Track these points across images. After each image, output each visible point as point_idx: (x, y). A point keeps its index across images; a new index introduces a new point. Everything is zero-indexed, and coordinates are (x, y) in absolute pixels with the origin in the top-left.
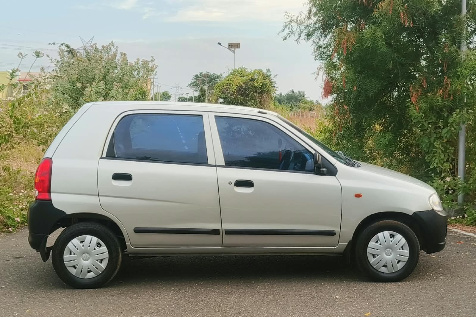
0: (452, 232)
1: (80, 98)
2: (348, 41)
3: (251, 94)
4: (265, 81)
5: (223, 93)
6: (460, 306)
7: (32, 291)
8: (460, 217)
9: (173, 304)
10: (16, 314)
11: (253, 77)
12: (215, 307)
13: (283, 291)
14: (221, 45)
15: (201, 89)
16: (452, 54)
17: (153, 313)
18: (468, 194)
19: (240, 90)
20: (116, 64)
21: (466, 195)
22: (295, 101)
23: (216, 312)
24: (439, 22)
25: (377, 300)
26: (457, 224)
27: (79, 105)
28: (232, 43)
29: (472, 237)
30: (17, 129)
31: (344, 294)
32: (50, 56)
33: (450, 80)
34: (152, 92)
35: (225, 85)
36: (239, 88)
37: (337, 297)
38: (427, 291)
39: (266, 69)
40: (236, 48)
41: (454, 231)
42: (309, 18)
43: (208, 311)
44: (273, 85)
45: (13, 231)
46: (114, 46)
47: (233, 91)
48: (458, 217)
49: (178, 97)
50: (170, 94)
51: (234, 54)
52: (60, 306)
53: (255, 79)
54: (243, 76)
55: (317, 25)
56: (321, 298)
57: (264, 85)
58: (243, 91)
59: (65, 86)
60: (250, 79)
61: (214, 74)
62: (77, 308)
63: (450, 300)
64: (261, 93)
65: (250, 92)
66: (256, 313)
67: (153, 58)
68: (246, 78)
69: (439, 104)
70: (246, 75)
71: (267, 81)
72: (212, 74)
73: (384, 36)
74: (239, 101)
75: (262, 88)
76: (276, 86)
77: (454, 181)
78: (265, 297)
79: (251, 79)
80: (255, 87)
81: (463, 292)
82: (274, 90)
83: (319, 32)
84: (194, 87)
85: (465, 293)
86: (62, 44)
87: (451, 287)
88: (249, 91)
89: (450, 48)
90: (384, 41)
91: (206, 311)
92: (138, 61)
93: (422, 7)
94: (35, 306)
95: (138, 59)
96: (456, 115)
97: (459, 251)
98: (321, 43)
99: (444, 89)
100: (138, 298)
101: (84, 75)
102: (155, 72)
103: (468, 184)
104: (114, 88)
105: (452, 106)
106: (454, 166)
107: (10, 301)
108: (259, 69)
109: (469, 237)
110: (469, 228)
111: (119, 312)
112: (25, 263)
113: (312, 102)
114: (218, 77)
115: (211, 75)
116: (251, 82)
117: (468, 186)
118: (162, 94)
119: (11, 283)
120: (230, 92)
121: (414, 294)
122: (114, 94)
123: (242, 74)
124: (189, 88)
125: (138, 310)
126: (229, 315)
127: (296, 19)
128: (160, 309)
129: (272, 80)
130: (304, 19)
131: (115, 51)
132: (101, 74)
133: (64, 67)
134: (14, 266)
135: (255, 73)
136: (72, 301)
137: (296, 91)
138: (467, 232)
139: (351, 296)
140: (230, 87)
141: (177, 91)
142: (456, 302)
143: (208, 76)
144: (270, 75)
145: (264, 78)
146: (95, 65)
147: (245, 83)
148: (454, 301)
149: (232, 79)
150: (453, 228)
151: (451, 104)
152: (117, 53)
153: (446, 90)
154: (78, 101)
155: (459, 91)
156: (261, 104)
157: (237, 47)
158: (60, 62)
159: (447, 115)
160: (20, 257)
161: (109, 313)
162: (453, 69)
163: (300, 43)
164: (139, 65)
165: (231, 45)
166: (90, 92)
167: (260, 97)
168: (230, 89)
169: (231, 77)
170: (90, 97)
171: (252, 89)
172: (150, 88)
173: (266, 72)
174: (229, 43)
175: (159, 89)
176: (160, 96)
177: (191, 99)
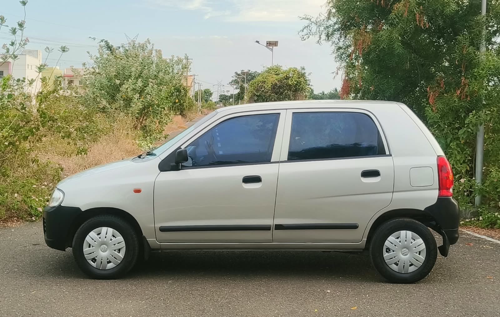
0: (464, 234)
1: (116, 94)
2: (364, 41)
3: (285, 92)
4: (299, 79)
5: (257, 91)
6: (448, 305)
7: (42, 275)
8: (474, 219)
9: (169, 292)
10: (23, 295)
11: (288, 75)
12: (208, 296)
13: (277, 284)
14: (259, 44)
15: (241, 86)
16: (470, 55)
17: (148, 299)
18: (485, 196)
19: (274, 88)
20: (152, 60)
21: (483, 197)
23: (207, 301)
24: (458, 23)
25: (367, 296)
26: (472, 226)
27: (115, 101)
28: (270, 42)
29: (483, 240)
30: (43, 122)
31: (337, 289)
32: (90, 53)
33: (468, 81)
34: (192, 89)
35: (259, 82)
36: (274, 86)
37: (329, 291)
38: (420, 289)
39: (301, 67)
40: (274, 46)
41: (467, 234)
42: (329, 18)
43: (201, 299)
44: (307, 84)
45: (36, 220)
46: (150, 43)
47: (268, 89)
48: (473, 219)
49: (220, 95)
50: (211, 92)
51: (271, 52)
52: (63, 289)
53: (290, 77)
55: (337, 26)
56: (313, 292)
57: (298, 83)
58: (277, 89)
59: (103, 82)
61: (256, 71)
62: (79, 292)
63: (440, 299)
64: (296, 91)
65: (285, 90)
66: (245, 303)
67: (186, 55)
68: (281, 76)
69: (455, 104)
70: (281, 73)
71: (302, 79)
72: (254, 71)
73: (400, 37)
74: (273, 99)
75: (296, 87)
76: (311, 84)
77: (469, 183)
78: (259, 289)
79: (285, 77)
80: (290, 85)
81: (457, 292)
82: (308, 89)
83: (339, 33)
84: (235, 85)
85: (458, 293)
86: (102, 41)
87: (446, 286)
88: (283, 89)
89: (468, 49)
90: (400, 43)
91: (198, 299)
92: (173, 58)
93: (437, 8)
94: (42, 288)
95: (173, 56)
96: (472, 116)
97: (466, 252)
98: (341, 44)
99: (461, 90)
100: (137, 285)
101: (121, 72)
102: (189, 69)
103: (484, 186)
104: (150, 86)
105: (469, 107)
106: (471, 168)
107: (20, 283)
108: (294, 68)
109: (481, 239)
110: (483, 230)
111: (117, 297)
112: (41, 250)
115: (253, 73)
116: (285, 80)
117: (484, 188)
118: (203, 91)
119: (24, 267)
120: (264, 90)
121: (406, 291)
122: (150, 91)
124: (229, 85)
125: (135, 296)
126: (220, 304)
127: (315, 21)
128: (156, 295)
129: (306, 78)
130: (324, 20)
131: (151, 48)
132: (138, 71)
133: (103, 63)
134: (30, 252)
135: (290, 72)
136: (76, 286)
138: (480, 234)
139: (343, 291)
140: (265, 85)
141: (219, 89)
142: (446, 301)
143: (250, 74)
144: (305, 73)
145: (299, 77)
146: (132, 62)
147: (280, 81)
148: (444, 300)
149: (267, 77)
150: (467, 230)
151: (468, 105)
152: (153, 50)
153: (463, 91)
154: (114, 98)
155: (476, 92)
158: (99, 58)
159: (464, 116)
160: (37, 244)
161: (107, 298)
162: (471, 71)
163: (321, 43)
164: (174, 62)
165: (269, 43)
166: (127, 89)
167: (294, 95)
168: (264, 87)
169: (266, 75)
170: (126, 93)
171: (287, 87)
172: (190, 85)
173: (301, 70)
174: (267, 42)
175: (200, 86)
176: (202, 94)
177: (231, 97)
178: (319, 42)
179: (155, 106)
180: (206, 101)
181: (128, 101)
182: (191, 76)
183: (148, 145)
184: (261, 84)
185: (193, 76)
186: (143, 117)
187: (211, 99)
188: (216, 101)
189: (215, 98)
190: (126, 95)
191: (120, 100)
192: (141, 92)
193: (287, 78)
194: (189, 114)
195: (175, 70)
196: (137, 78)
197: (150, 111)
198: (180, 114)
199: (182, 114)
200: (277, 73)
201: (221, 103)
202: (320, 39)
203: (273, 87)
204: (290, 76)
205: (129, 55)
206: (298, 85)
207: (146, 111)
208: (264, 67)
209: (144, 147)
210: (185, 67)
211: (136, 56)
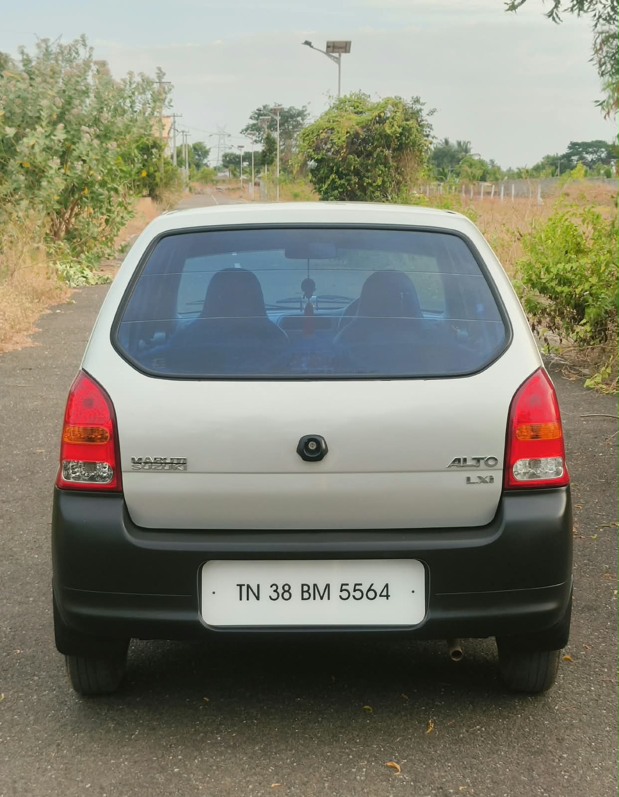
1: (9, 159)
3: (377, 152)
4: (408, 123)
5: (317, 149)
11: (382, 115)
14: (312, 47)
15: (267, 138)
19: (353, 143)
20: (87, 86)
22: (451, 162)
34: (171, 143)
35: (321, 131)
36: (352, 139)
39: (413, 98)
40: (343, 52)
44: (424, 133)
46: (85, 45)
47: (340, 144)
49: (222, 153)
50: (207, 148)
51: (337, 65)
53: (388, 118)
54: (361, 113)
57: (406, 131)
58: (359, 145)
60: (375, 119)
61: (291, 107)
64: (400, 148)
65: (376, 147)
67: (160, 70)
68: (367, 116)
70: (368, 110)
71: (413, 123)
74: (352, 168)
75: (402, 139)
76: (432, 133)
79: (377, 118)
80: (387, 137)
82: (427, 143)
84: (254, 135)
88: (373, 144)
92: (131, 78)
95: (130, 73)
101: (18, 111)
102: (167, 101)
104: (83, 141)
108: (396, 97)
113: (482, 163)
114: (301, 114)
115: (287, 110)
116: (377, 126)
118: (192, 146)
120: (332, 147)
122: (84, 153)
123: (358, 107)
124: (243, 136)
129: (423, 121)
131: (87, 56)
132: (55, 109)
135: (387, 106)
137: (453, 142)
140: (332, 137)
141: (222, 141)
144: (420, 109)
145: (407, 117)
146: (43, 88)
147: (366, 127)
149: (337, 119)
152: (91, 62)
156: (398, 174)
157: (344, 50)
163: (559, 19)
164: (134, 86)
165: (332, 45)
166: (33, 147)
167: (397, 157)
168: (332, 140)
169: (334, 115)
170: (32, 157)
171: (380, 140)
172: (166, 136)
173: (411, 103)
174: (328, 43)
175: (185, 137)
176: (189, 152)
177: (247, 157)
178: (554, 15)
179: (97, 187)
180: (198, 166)
181: (36, 174)
182: (168, 117)
183: (83, 273)
184: (324, 134)
185: (172, 118)
186: (72, 210)
187: (205, 161)
188: (215, 165)
189: (213, 160)
190: (32, 161)
191: (17, 173)
192: (64, 156)
193: (381, 120)
194: (166, 195)
195: (138, 104)
196: (54, 124)
197: (87, 198)
198: (150, 195)
199: (153, 195)
200: (358, 109)
201: (226, 170)
202: (556, 7)
203: (350, 140)
204: (388, 116)
205: (37, 72)
206: (405, 136)
207: (77, 196)
208: (330, 97)
209: (76, 277)
210: (158, 99)
211: (54, 73)
